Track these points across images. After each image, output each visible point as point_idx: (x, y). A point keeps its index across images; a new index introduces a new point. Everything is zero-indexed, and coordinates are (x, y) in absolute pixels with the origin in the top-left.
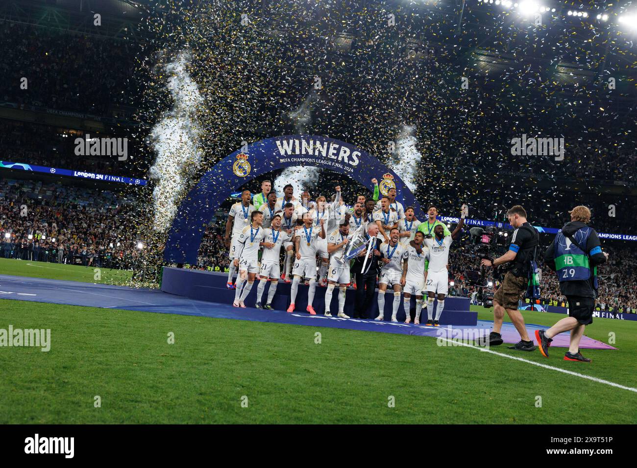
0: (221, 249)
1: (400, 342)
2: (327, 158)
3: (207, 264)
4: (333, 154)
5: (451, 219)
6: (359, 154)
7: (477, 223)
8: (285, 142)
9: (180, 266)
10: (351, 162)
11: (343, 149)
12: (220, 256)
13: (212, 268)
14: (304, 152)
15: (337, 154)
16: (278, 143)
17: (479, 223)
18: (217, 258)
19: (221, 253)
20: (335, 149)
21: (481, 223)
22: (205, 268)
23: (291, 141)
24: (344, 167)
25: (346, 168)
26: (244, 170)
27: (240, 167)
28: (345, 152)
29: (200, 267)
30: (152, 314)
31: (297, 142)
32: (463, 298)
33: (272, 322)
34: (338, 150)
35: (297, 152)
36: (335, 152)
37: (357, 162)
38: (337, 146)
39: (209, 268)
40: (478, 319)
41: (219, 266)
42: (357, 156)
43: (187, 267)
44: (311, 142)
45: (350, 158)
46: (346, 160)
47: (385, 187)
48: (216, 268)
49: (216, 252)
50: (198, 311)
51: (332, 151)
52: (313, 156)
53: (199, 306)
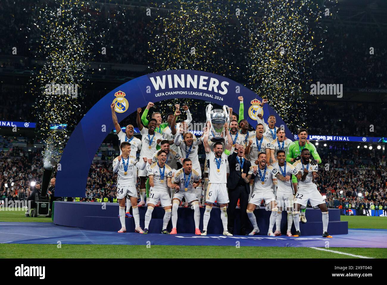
0: (107, 181)
1: (276, 254)
2: (198, 90)
3: (96, 196)
4: (204, 86)
5: (318, 138)
6: (228, 84)
7: (343, 139)
8: (158, 78)
9: (70, 199)
10: (220, 92)
11: (212, 80)
12: (107, 187)
13: (101, 200)
14: (176, 86)
15: (207, 86)
16: (152, 79)
17: (345, 139)
18: (105, 190)
19: (108, 184)
20: (204, 80)
21: (346, 139)
22: (94, 200)
23: (164, 77)
24: (214, 97)
25: (217, 98)
26: (123, 106)
27: (119, 104)
28: (214, 83)
29: (90, 200)
30: (46, 246)
31: (169, 77)
32: (335, 209)
33: (157, 244)
34: (208, 81)
35: (171, 86)
36: (205, 83)
37: (226, 91)
38: (207, 78)
39: (98, 200)
40: (349, 228)
41: (107, 197)
42: (226, 85)
43: (77, 200)
44: (183, 76)
45: (219, 88)
46: (216, 90)
47: (254, 112)
48: (105, 199)
49: (104, 185)
50: (88, 240)
51: (202, 83)
52: (185, 89)
53: (89, 236)
